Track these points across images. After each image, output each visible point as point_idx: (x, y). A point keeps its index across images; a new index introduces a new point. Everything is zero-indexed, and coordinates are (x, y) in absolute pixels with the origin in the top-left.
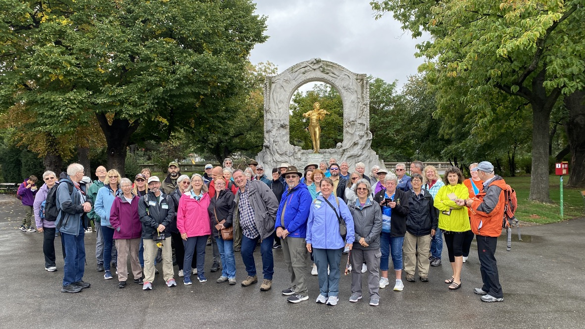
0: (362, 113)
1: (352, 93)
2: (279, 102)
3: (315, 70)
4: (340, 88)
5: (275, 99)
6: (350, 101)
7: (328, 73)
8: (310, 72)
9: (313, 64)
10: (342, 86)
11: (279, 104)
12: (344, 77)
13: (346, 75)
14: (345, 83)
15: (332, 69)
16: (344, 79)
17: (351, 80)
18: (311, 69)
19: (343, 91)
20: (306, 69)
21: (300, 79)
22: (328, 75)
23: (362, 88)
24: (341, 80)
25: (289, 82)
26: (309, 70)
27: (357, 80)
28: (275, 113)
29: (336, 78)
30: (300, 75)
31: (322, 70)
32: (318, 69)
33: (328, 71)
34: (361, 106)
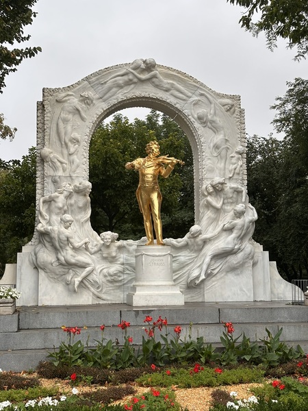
0: (235, 169)
1: (215, 129)
2: (70, 141)
3: (142, 81)
4: (192, 120)
5: (63, 134)
7: (167, 90)
8: (132, 86)
9: (138, 70)
10: (196, 116)
11: (70, 144)
13: (202, 95)
14: (201, 111)
15: (175, 83)
19: (197, 125)
20: (127, 78)
21: (114, 97)
22: (168, 93)
23: (233, 122)
24: (194, 104)
25: (92, 102)
26: (130, 80)
27: (224, 106)
28: (61, 163)
29: (184, 100)
30: (114, 90)
31: (156, 83)
32: (150, 79)
33: (168, 86)
34: (232, 155)
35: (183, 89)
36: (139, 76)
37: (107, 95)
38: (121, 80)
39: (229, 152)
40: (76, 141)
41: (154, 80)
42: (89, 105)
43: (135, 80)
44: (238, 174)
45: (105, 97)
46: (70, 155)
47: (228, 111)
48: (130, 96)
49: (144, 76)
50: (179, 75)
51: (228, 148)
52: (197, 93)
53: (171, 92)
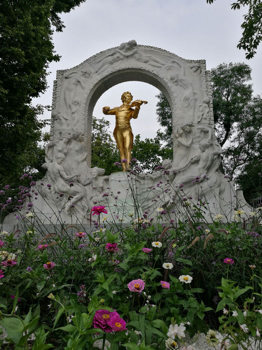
0: (203, 115)
2: (73, 103)
3: (127, 57)
4: (166, 81)
5: (68, 100)
6: (182, 99)
7: (146, 62)
8: (120, 62)
9: (124, 49)
11: (72, 106)
12: (171, 65)
13: (174, 62)
14: (173, 73)
15: (152, 56)
16: (172, 68)
17: (182, 69)
18: (122, 57)
20: (115, 56)
23: (200, 80)
24: (168, 70)
25: (89, 75)
26: (118, 57)
28: (66, 120)
29: (160, 67)
30: (106, 66)
31: (138, 57)
32: (132, 55)
33: (147, 59)
34: (200, 105)
35: (158, 60)
36: (124, 54)
37: (101, 70)
38: (110, 59)
39: (197, 102)
40: (77, 103)
41: (136, 55)
42: (88, 78)
44: (206, 119)
45: (99, 72)
46: (73, 113)
49: (128, 54)
52: (170, 61)
53: (148, 63)
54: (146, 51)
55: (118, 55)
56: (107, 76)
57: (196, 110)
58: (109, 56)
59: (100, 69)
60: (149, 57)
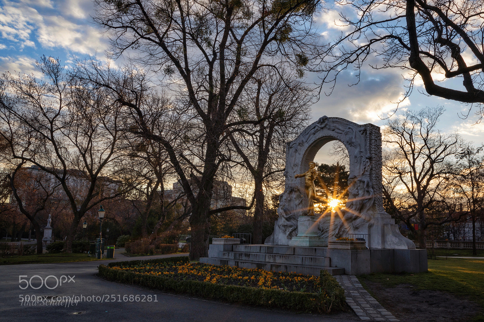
0: (365, 168)
1: (356, 147)
3: (322, 128)
5: (291, 164)
7: (333, 130)
8: (319, 132)
9: (320, 123)
10: (346, 141)
11: (294, 167)
12: (348, 130)
13: (349, 128)
15: (337, 125)
16: (349, 133)
17: (354, 133)
20: (315, 129)
21: (311, 140)
22: (334, 132)
23: (365, 140)
24: (346, 135)
25: (302, 144)
26: (317, 129)
27: (360, 132)
28: (291, 177)
29: (341, 133)
30: (312, 136)
31: (328, 128)
32: (325, 126)
33: (333, 128)
34: (364, 160)
35: (340, 128)
36: (320, 126)
37: (309, 140)
38: (313, 131)
39: (363, 158)
40: (296, 165)
41: (327, 126)
42: (302, 146)
43: (319, 129)
44: (367, 171)
45: (307, 141)
46: (294, 172)
47: (362, 134)
48: (317, 137)
49: (323, 126)
50: (339, 120)
51: (362, 157)
52: (347, 128)
53: (335, 131)
54: (333, 122)
55: (317, 128)
56: (312, 143)
57: (362, 165)
58: (313, 129)
59: (307, 139)
60: (335, 126)
